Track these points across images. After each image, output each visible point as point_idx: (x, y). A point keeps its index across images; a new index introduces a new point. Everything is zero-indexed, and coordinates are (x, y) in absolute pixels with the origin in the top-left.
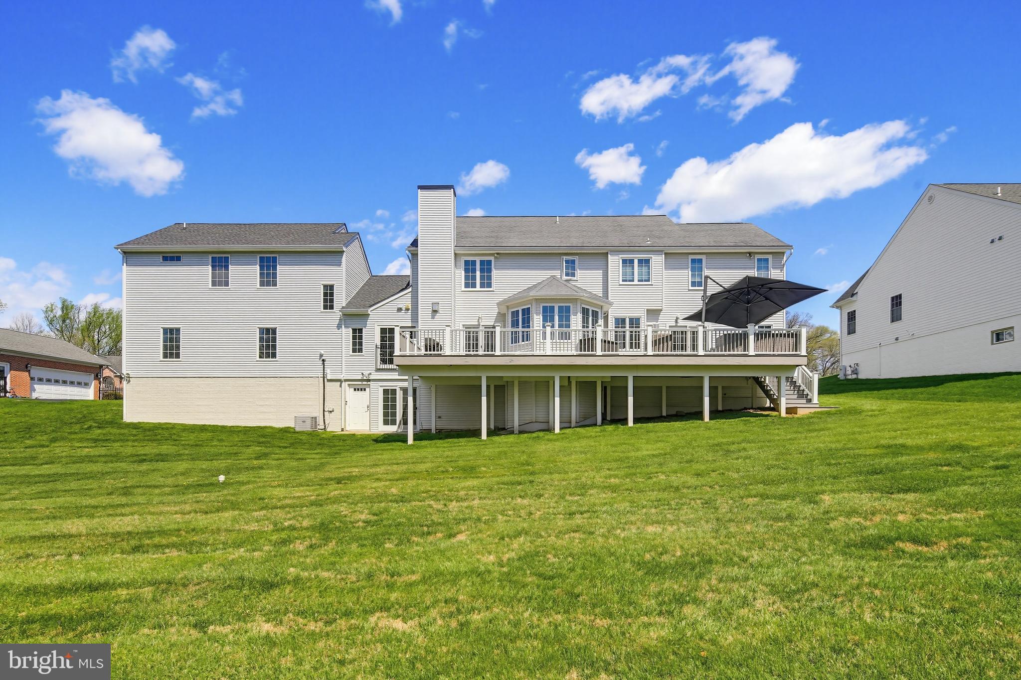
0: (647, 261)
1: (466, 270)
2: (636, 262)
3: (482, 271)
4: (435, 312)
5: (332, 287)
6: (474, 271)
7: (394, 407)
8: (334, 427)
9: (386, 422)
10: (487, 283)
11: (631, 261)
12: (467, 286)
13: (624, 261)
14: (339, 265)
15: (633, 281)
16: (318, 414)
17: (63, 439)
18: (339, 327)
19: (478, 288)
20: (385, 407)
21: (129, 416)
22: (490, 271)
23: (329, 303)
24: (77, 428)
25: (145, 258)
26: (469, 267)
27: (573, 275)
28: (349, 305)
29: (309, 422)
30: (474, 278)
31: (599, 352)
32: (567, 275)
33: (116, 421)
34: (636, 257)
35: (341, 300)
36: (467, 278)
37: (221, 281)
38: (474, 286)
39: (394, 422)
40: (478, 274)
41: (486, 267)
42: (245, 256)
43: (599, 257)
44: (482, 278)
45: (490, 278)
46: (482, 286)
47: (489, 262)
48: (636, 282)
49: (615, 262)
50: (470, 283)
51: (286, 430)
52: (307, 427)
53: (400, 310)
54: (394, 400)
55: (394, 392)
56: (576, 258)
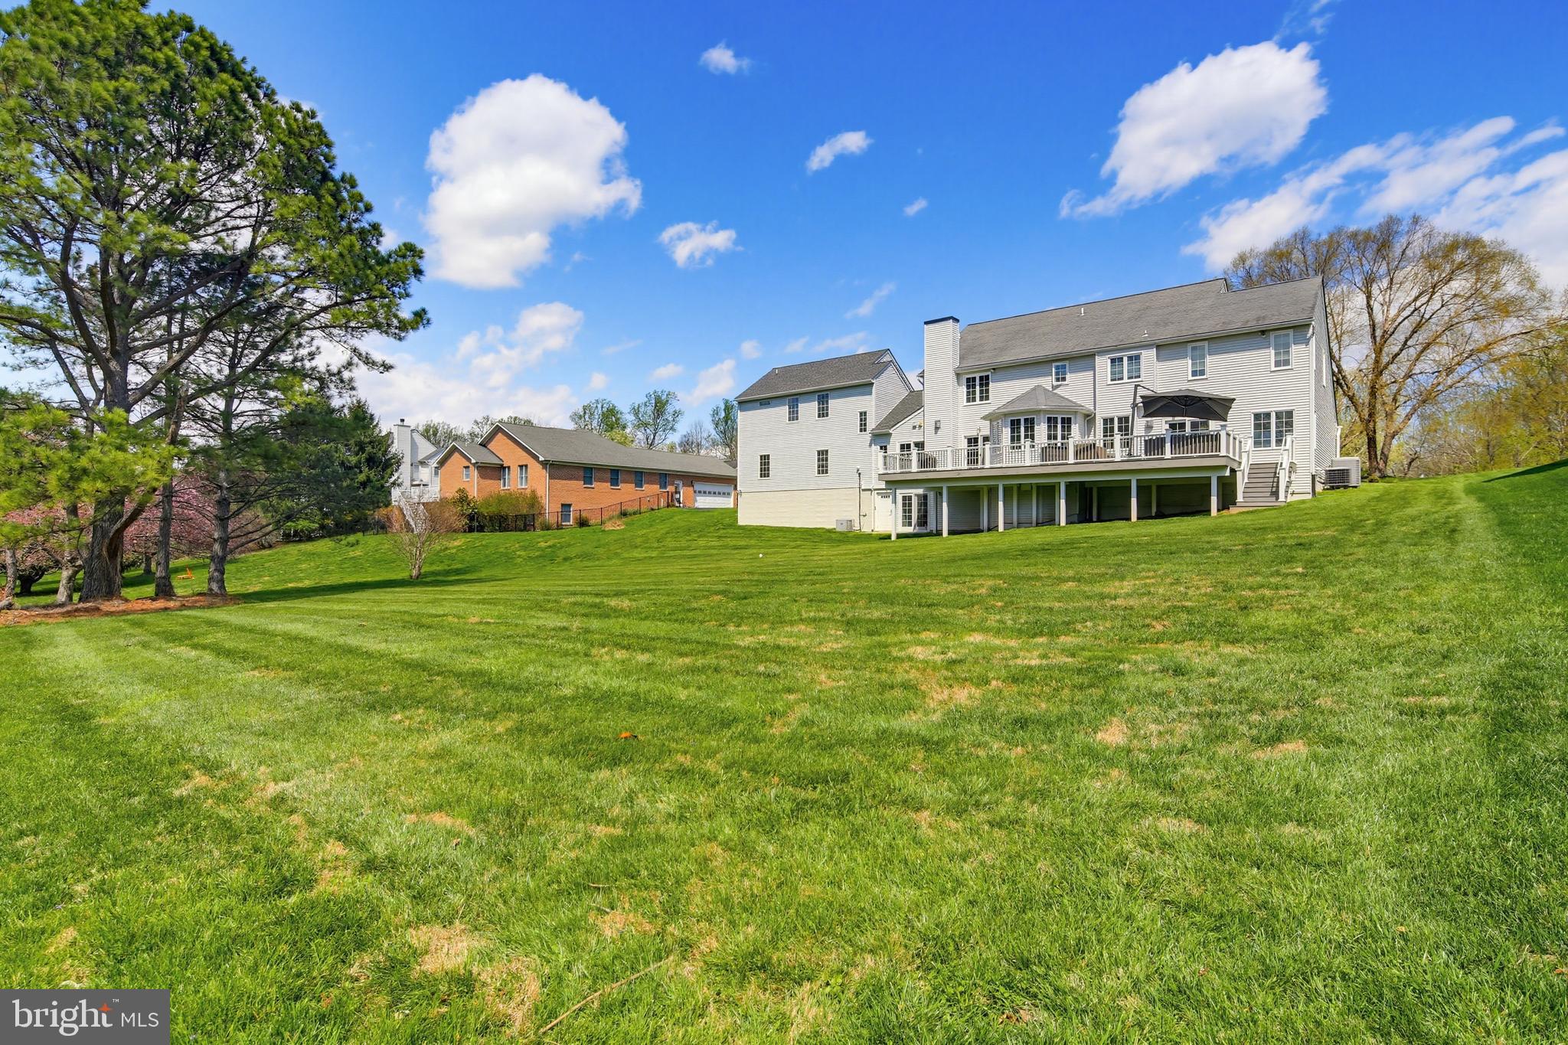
0: (1138, 357)
1: (968, 387)
2: (1125, 359)
3: (981, 385)
4: (937, 429)
5: (865, 413)
6: (974, 386)
7: (910, 511)
8: (866, 530)
9: (904, 525)
10: (985, 396)
11: (1121, 359)
12: (968, 400)
13: (1113, 361)
14: (871, 394)
15: (1122, 379)
16: (855, 517)
17: (705, 536)
18: (870, 445)
19: (978, 401)
20: (904, 511)
21: (741, 522)
22: (987, 384)
23: (863, 428)
24: (712, 529)
25: (750, 405)
26: (970, 383)
27: (1064, 379)
28: (877, 428)
29: (845, 524)
30: (974, 393)
31: (1071, 460)
32: (1058, 380)
33: (733, 524)
34: (1125, 355)
35: (872, 424)
36: (968, 393)
37: (794, 416)
38: (974, 400)
39: (910, 524)
40: (978, 388)
41: (985, 381)
42: (807, 395)
43: (1084, 359)
44: (981, 392)
45: (987, 391)
46: (981, 399)
47: (987, 377)
48: (1126, 380)
49: (1103, 363)
50: (971, 398)
51: (829, 531)
52: (842, 529)
53: (914, 427)
54: (910, 505)
55: (910, 498)
56: (1067, 363)
